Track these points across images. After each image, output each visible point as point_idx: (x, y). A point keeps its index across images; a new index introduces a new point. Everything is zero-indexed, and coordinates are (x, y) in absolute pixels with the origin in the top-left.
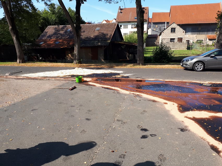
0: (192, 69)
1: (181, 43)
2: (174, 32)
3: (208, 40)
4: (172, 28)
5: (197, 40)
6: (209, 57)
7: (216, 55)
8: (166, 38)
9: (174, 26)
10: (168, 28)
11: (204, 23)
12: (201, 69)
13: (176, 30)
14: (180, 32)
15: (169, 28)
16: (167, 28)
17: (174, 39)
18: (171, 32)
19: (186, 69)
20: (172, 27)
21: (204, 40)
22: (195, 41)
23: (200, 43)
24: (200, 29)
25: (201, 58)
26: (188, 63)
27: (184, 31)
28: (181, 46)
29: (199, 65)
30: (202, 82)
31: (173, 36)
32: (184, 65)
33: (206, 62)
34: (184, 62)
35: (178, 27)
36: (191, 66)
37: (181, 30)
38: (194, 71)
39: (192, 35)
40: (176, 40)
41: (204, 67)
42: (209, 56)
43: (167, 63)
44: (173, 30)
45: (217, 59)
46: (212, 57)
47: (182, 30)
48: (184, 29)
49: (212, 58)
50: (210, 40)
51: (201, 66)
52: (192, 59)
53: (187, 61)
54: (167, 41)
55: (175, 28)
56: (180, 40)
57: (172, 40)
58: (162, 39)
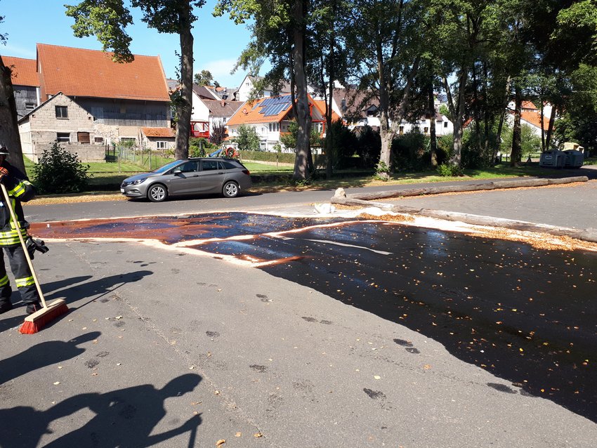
0: (147, 199)
1: (88, 144)
2: (63, 116)
3: (146, 139)
4: (57, 107)
5: (120, 137)
6: (173, 175)
7: (182, 172)
8: (45, 130)
9: (62, 100)
10: (46, 105)
11: (130, 98)
12: (162, 197)
13: (69, 111)
14: (79, 120)
15: (51, 106)
16: (43, 105)
17: (68, 135)
18: (57, 116)
19: (134, 199)
20: (57, 104)
21: (137, 138)
22: (117, 141)
23: (131, 144)
24: (123, 112)
25: (159, 177)
26: (138, 187)
27: (90, 115)
28: (90, 152)
29: (157, 189)
30: (174, 215)
31: (62, 126)
32: (130, 192)
33: (168, 183)
34: (129, 186)
35: (74, 104)
36: (144, 192)
37: (84, 112)
38: (150, 201)
39: (108, 126)
40: (73, 139)
41: (167, 193)
42: (171, 172)
43: (80, 192)
44: (61, 112)
45: (186, 178)
46: (177, 174)
47: (86, 112)
48: (89, 111)
49: (177, 177)
50: (152, 138)
51: (161, 191)
52: (143, 180)
53: (133, 183)
54: (48, 140)
55: (65, 108)
56: (84, 137)
57: (62, 137)
58: (33, 134)
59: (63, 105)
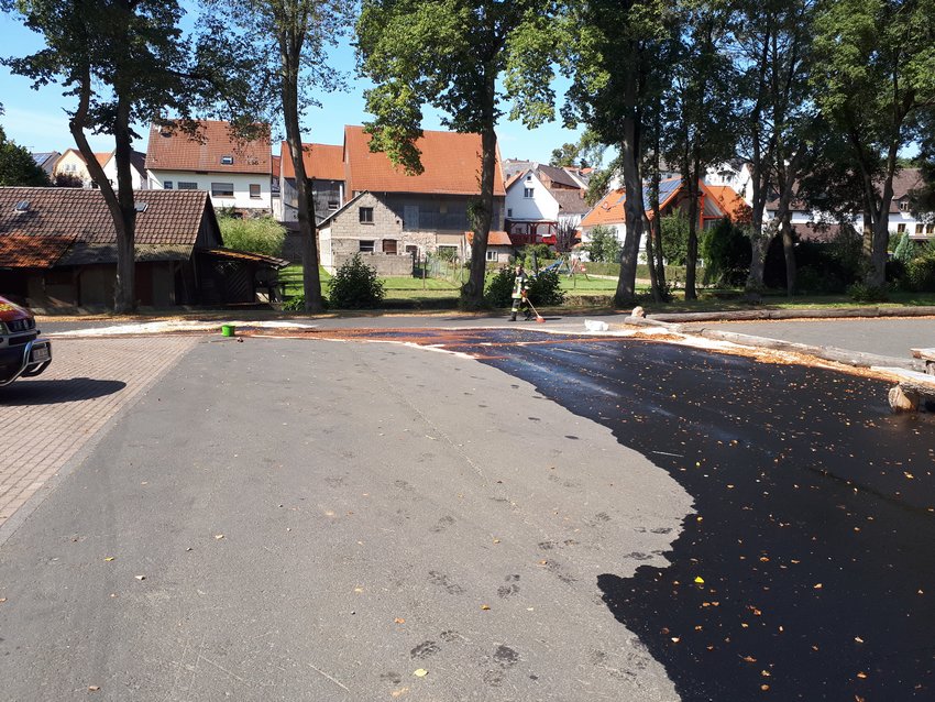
1: (393, 255)
2: (368, 220)
3: (470, 247)
4: (362, 210)
5: (438, 245)
8: (346, 237)
9: (368, 200)
10: (350, 208)
11: (453, 192)
13: (375, 213)
14: (386, 224)
15: (355, 209)
16: (346, 208)
17: (371, 243)
18: (361, 220)
20: (362, 206)
21: (458, 245)
22: (434, 249)
23: (450, 255)
24: (443, 211)
27: (398, 218)
28: (396, 264)
31: (366, 232)
35: (381, 205)
37: (391, 215)
40: (378, 248)
44: (366, 215)
47: (394, 215)
48: (398, 213)
54: (350, 249)
55: (370, 210)
56: (390, 246)
57: (366, 245)
58: (334, 242)
59: (369, 206)
